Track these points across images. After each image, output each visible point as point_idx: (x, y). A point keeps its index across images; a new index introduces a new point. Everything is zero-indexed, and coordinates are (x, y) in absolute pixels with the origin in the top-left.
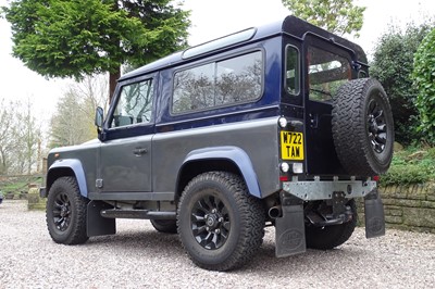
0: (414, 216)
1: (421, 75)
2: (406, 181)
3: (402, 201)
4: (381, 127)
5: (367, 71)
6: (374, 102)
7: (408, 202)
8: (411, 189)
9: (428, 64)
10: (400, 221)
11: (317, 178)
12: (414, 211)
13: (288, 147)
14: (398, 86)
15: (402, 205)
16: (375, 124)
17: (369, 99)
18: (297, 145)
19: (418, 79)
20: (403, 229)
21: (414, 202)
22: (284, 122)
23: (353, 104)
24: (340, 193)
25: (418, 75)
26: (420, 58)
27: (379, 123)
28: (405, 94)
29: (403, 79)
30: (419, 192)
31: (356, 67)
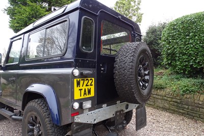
0: (160, 103)
1: (165, 41)
2: (157, 87)
3: (155, 96)
4: (147, 72)
5: (141, 38)
6: (143, 57)
7: (157, 96)
8: (158, 91)
9: (168, 36)
10: (153, 104)
11: (104, 106)
12: (159, 101)
13: (81, 90)
14: (154, 45)
15: (154, 97)
16: (142, 71)
17: (139, 56)
18: (89, 87)
19: (163, 42)
20: (154, 108)
21: (159, 97)
22: (76, 72)
23: (128, 60)
24: (120, 111)
25: (163, 41)
26: (165, 34)
27: (145, 70)
28: (156, 48)
29: (156, 42)
30: (162, 93)
31: (134, 35)
